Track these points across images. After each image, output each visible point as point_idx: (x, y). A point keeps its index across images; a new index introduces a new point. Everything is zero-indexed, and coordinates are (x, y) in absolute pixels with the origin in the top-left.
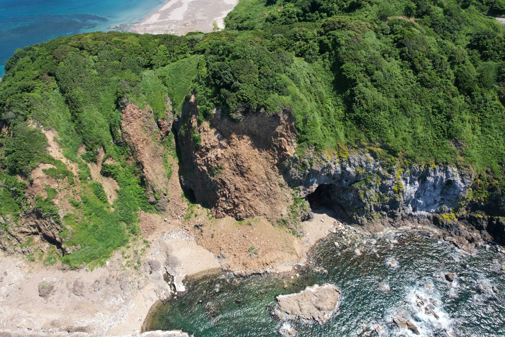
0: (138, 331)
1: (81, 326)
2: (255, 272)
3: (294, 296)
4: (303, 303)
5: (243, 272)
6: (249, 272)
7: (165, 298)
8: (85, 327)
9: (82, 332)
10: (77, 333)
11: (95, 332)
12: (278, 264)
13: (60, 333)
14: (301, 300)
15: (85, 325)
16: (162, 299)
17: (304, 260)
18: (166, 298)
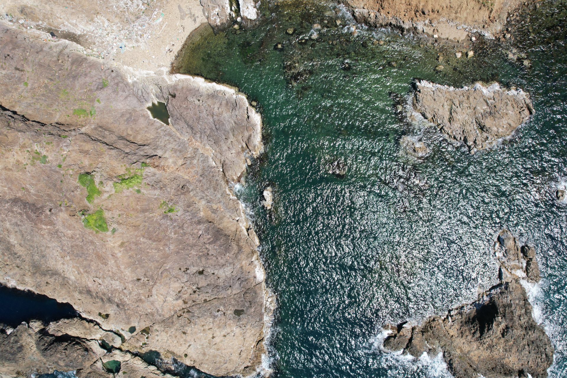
0: (166, 69)
1: (72, 31)
2: (394, 22)
3: (449, 92)
4: (459, 110)
5: (372, 15)
6: (383, 17)
7: (218, 22)
8: (80, 36)
9: (75, 43)
10: (67, 42)
11: (95, 49)
12: (444, 19)
13: (38, 32)
14: (457, 103)
15: (79, 33)
16: (212, 23)
17: (498, 27)
18: (219, 24)
